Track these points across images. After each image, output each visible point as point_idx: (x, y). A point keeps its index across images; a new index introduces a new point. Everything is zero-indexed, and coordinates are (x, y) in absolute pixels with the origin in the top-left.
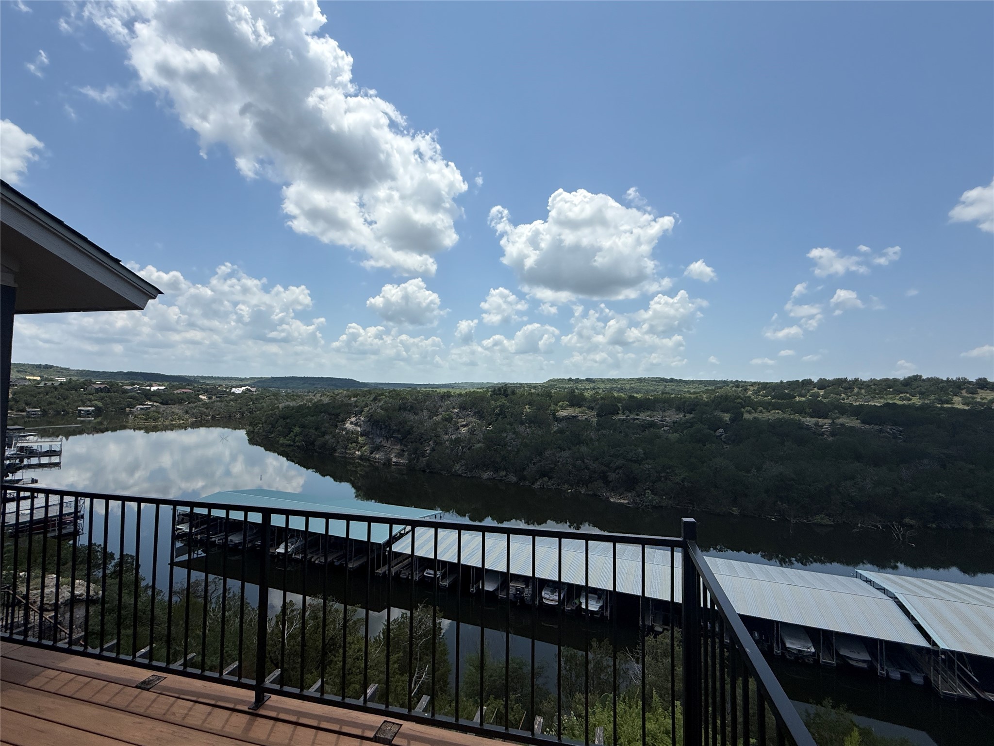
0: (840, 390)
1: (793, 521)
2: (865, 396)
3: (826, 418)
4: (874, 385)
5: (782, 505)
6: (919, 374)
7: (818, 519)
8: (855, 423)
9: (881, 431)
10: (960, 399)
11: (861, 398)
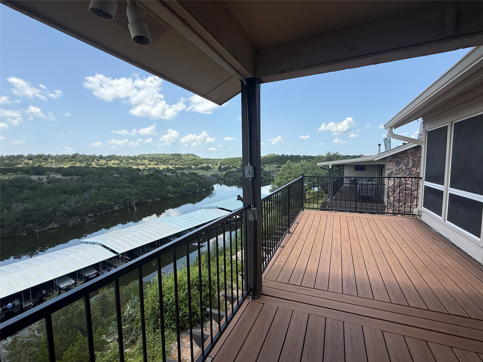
0: (41, 161)
1: (37, 231)
2: (55, 163)
3: (44, 175)
4: (59, 158)
5: (29, 224)
6: (78, 153)
7: (51, 226)
8: (59, 176)
9: (72, 179)
10: (94, 163)
11: (53, 164)
